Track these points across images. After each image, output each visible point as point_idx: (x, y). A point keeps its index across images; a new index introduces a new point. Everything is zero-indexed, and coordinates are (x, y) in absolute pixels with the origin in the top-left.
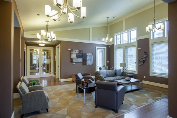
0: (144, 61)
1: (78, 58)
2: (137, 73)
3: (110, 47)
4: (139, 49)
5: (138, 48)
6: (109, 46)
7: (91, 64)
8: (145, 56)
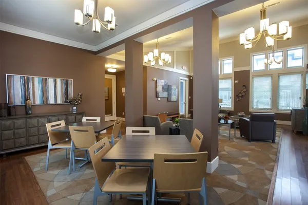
0: (242, 96)
1: (163, 91)
2: (233, 110)
3: (191, 78)
4: (236, 82)
5: (235, 80)
6: (191, 76)
7: (175, 100)
8: (245, 90)
